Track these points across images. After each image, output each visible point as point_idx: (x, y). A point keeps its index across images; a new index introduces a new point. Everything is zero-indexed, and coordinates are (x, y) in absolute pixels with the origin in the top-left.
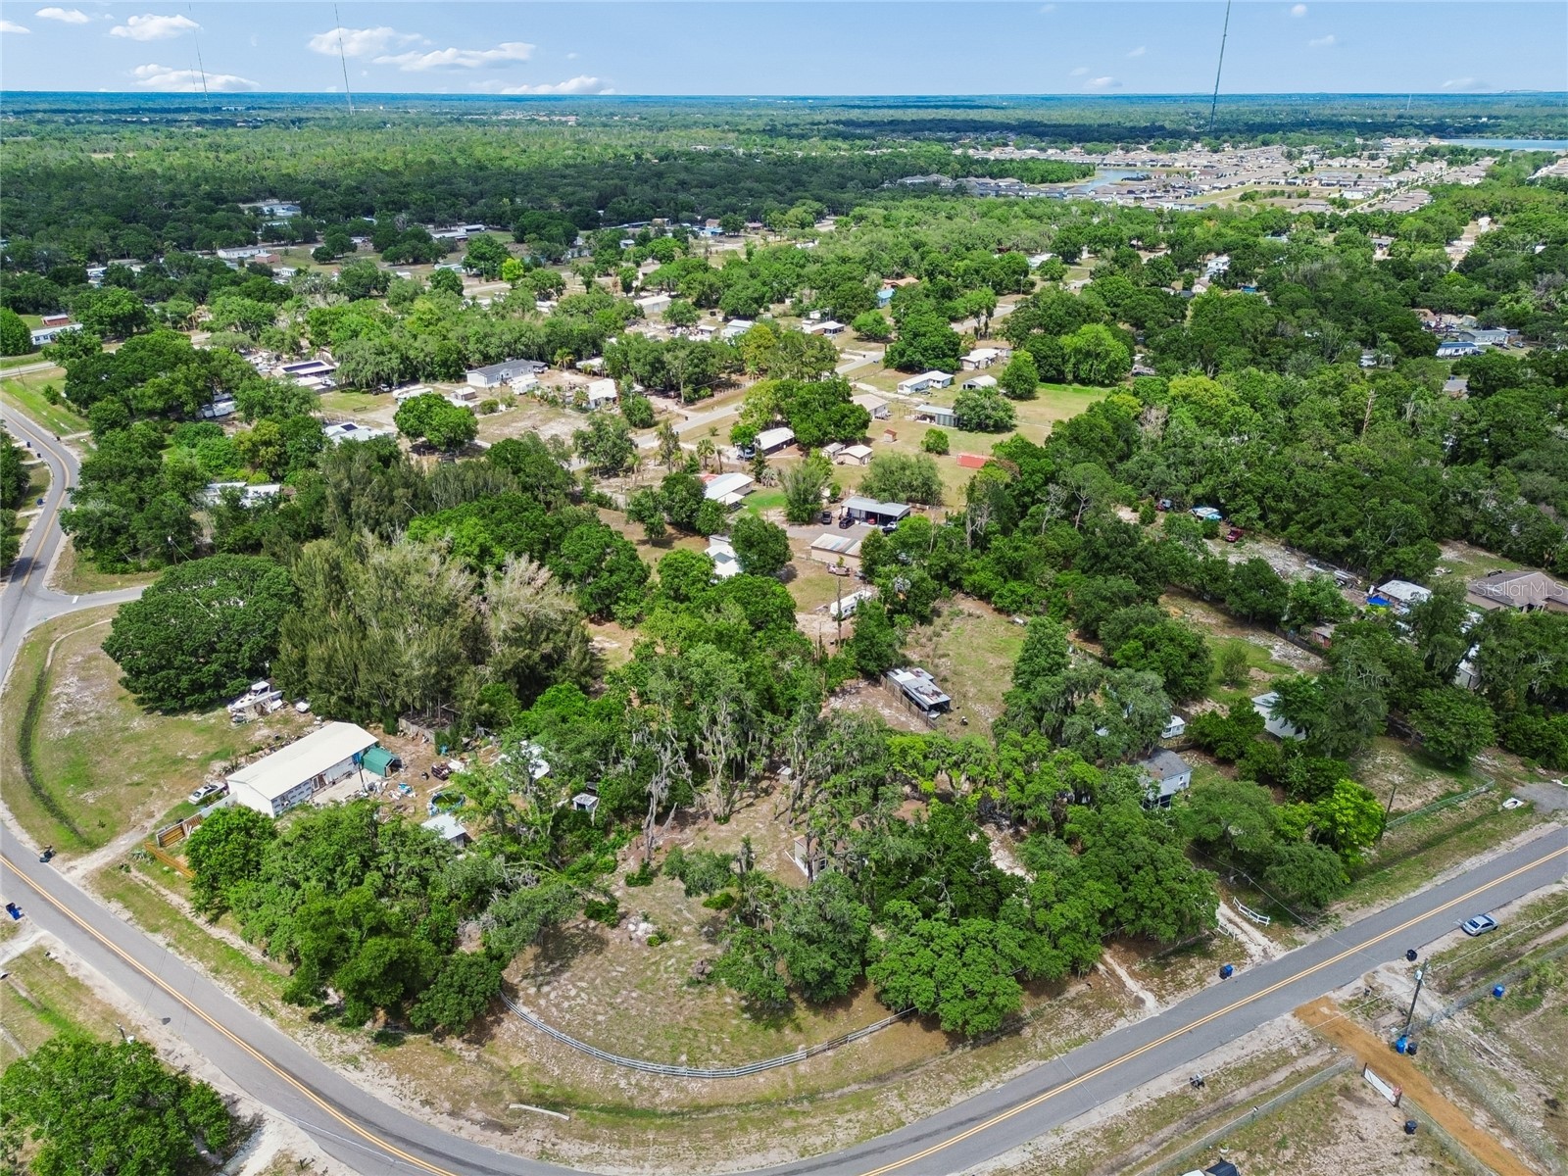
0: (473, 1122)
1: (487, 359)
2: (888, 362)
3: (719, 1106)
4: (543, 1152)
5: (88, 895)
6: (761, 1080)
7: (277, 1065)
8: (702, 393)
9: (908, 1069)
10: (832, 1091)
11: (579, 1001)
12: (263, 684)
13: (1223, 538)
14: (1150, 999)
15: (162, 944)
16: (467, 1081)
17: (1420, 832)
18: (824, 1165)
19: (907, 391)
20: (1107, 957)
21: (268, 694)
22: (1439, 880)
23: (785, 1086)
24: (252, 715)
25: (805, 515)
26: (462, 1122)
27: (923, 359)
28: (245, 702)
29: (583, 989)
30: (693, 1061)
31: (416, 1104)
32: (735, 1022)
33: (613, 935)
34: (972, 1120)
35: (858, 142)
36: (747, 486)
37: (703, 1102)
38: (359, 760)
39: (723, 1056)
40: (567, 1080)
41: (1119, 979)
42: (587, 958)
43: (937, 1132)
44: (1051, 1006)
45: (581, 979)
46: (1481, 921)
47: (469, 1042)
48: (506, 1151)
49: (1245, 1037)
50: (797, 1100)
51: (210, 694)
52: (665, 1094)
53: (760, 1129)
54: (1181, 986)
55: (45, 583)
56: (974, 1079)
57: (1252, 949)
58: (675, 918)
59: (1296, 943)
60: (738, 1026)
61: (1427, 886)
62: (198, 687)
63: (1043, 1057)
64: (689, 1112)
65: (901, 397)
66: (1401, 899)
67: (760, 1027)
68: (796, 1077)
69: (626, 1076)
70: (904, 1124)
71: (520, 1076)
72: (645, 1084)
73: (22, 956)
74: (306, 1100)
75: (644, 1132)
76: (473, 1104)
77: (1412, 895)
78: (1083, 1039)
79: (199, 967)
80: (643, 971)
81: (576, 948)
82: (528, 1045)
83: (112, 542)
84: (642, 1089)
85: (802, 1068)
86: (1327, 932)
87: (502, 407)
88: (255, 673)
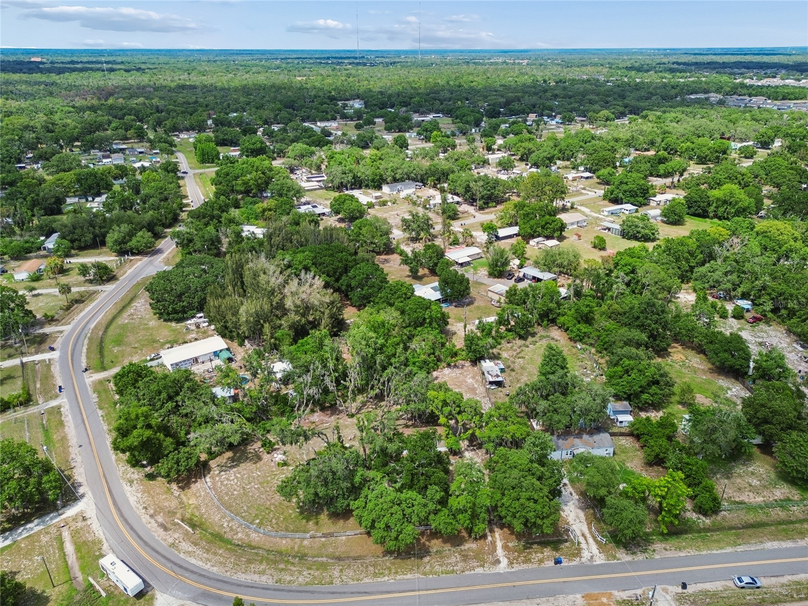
0: (156, 522)
1: (395, 180)
2: (605, 197)
3: (259, 548)
4: (173, 544)
5: (89, 389)
6: (284, 542)
7: (104, 475)
8: (490, 205)
9: (355, 559)
10: (313, 557)
11: (232, 482)
12: (202, 315)
13: (746, 320)
14: (504, 562)
15: (100, 415)
16: (167, 504)
17: (751, 518)
18: (283, 590)
19: (606, 213)
20: (497, 535)
21: (203, 319)
22: (740, 549)
23: (293, 548)
24: (193, 327)
25: (496, 273)
26: (152, 521)
27: (623, 197)
28: (193, 321)
29: (237, 478)
30: (261, 524)
31: (141, 508)
32: (291, 512)
33: (266, 457)
34: (366, 593)
35: (678, 74)
36: (478, 254)
37: (253, 544)
38: (216, 354)
39: (274, 526)
40: (205, 516)
41: (496, 547)
42: (249, 464)
43: (344, 593)
44: (450, 550)
45: (239, 473)
46: (747, 580)
47: (180, 487)
48: (159, 539)
49: (544, 599)
50: (294, 557)
51: (180, 315)
52: (240, 535)
53: (268, 564)
54: (527, 561)
55: (160, 260)
56: (382, 574)
57: (586, 555)
58: (298, 456)
59: (615, 557)
60: (291, 514)
61: (729, 550)
62: (175, 311)
63: (425, 574)
64: (245, 547)
65: (601, 216)
66: (705, 552)
67: (301, 517)
68: (301, 546)
69: (229, 522)
70: (332, 584)
71: (189, 508)
72: (234, 528)
73: (52, 407)
74: (104, 493)
75: (220, 549)
76: (162, 514)
77: (715, 552)
78: (453, 571)
79: (105, 428)
80: (268, 477)
81: (247, 458)
82: (200, 496)
83: (187, 245)
84: (232, 529)
85: (306, 542)
86: (640, 557)
87: (389, 203)
88: (200, 309)
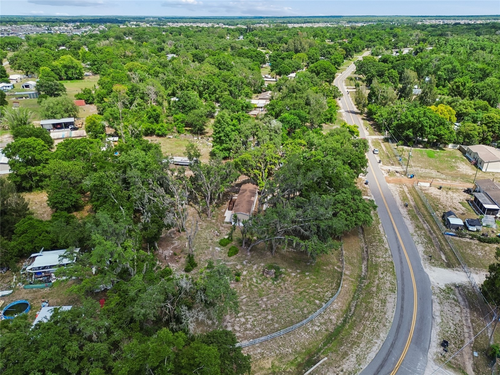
3: (350, 305)
6: (345, 286)
9: (363, 250)
10: (361, 272)
11: (251, 320)
23: (352, 282)
29: (244, 316)
30: (320, 300)
32: (308, 278)
34: (399, 248)
37: (345, 308)
39: (325, 290)
40: (298, 349)
50: (361, 282)
52: (332, 317)
53: (372, 298)
54: (365, 191)
56: (380, 239)
60: (311, 278)
63: (377, 223)
64: (347, 315)
67: (316, 273)
68: (350, 276)
70: (392, 262)
71: (279, 367)
72: (322, 321)
75: (351, 334)
78: (375, 214)
80: (252, 290)
82: (262, 354)
